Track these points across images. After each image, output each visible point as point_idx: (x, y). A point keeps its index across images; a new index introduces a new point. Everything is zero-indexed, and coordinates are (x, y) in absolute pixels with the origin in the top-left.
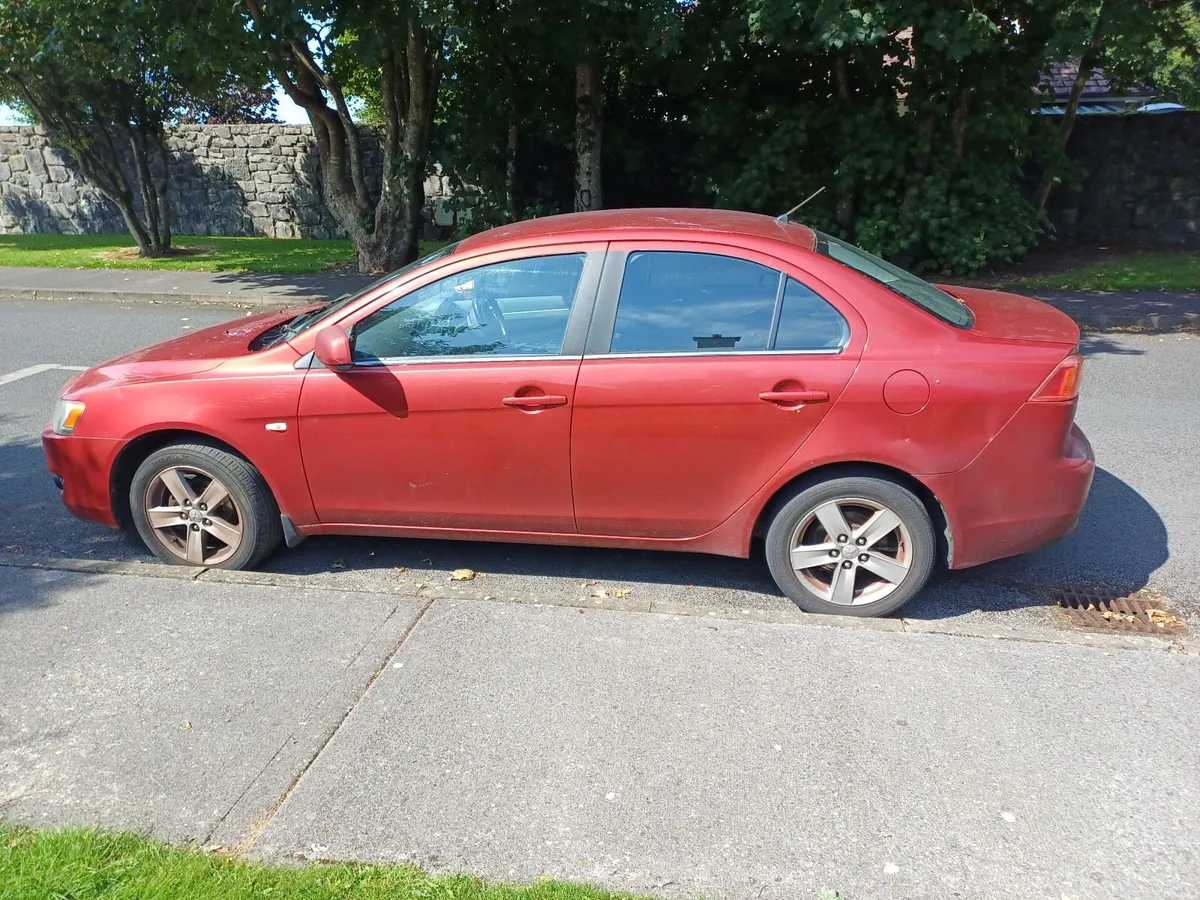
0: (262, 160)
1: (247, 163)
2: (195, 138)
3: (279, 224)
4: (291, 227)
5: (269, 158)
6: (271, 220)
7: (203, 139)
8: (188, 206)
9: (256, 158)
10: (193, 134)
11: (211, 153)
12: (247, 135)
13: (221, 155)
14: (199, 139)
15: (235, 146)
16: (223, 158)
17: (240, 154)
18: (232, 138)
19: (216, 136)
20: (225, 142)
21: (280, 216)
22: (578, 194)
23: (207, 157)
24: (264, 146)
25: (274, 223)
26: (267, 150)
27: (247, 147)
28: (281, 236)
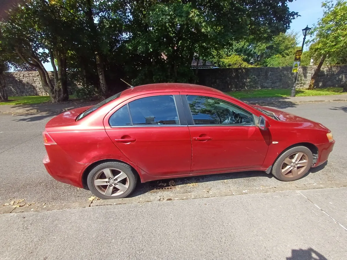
0: (37, 79)
1: (33, 80)
2: (20, 75)
3: (43, 93)
4: (46, 93)
5: (39, 79)
6: (41, 92)
7: (22, 75)
8: (20, 90)
9: (35, 79)
10: (19, 74)
11: (24, 78)
12: (32, 74)
13: (27, 78)
14: (21, 75)
15: (30, 76)
16: (27, 79)
17: (31, 78)
18: (29, 75)
19: (25, 74)
20: (27, 75)
21: (43, 91)
22: (101, 84)
23: (23, 79)
24: (37, 76)
25: (42, 93)
26: (38, 77)
27: (33, 76)
28: (44, 95)
